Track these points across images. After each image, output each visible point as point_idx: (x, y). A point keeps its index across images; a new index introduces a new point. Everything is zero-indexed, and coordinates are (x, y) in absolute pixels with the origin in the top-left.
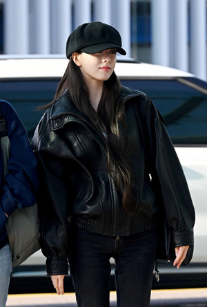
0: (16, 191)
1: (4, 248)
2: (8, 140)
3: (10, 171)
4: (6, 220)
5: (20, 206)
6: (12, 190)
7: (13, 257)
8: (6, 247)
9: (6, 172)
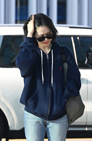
0: (70, 89)
1: (64, 116)
2: (67, 64)
3: (68, 79)
4: (66, 103)
5: (72, 96)
6: (68, 88)
7: (68, 120)
8: (66, 116)
9: (66, 80)
